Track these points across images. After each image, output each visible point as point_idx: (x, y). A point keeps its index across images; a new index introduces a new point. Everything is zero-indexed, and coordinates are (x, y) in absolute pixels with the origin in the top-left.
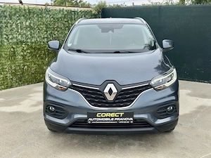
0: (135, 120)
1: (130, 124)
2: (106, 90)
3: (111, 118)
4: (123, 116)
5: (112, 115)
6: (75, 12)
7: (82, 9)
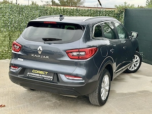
6: (100, 11)
7: (107, 10)
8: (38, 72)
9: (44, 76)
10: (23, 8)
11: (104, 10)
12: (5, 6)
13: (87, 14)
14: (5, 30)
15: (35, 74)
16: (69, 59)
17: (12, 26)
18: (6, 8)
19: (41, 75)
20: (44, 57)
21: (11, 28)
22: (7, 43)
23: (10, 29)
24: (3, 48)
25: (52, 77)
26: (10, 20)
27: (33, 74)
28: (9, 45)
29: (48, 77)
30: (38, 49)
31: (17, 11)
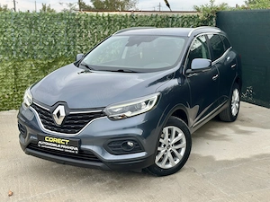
0: (81, 151)
1: (74, 154)
2: (55, 113)
3: (58, 144)
4: (69, 144)
5: (58, 141)
6: (173, 18)
7: (185, 15)
10: (36, 18)
11: (181, 15)
12: (4, 15)
13: (151, 23)
14: (6, 58)
17: (19, 49)
18: (6, 18)
21: (18, 54)
22: (10, 81)
23: (15, 56)
24: (4, 90)
26: (14, 40)
28: (16, 84)
31: (26, 23)
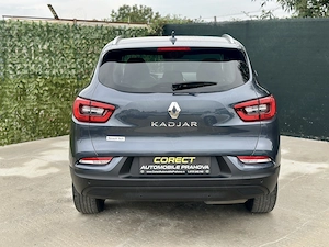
8: (169, 160)
9: (186, 167)
15: (162, 167)
16: (241, 123)
19: (178, 167)
20: (186, 124)
25: (207, 167)
27: (158, 167)
29: (197, 167)
30: (171, 109)
